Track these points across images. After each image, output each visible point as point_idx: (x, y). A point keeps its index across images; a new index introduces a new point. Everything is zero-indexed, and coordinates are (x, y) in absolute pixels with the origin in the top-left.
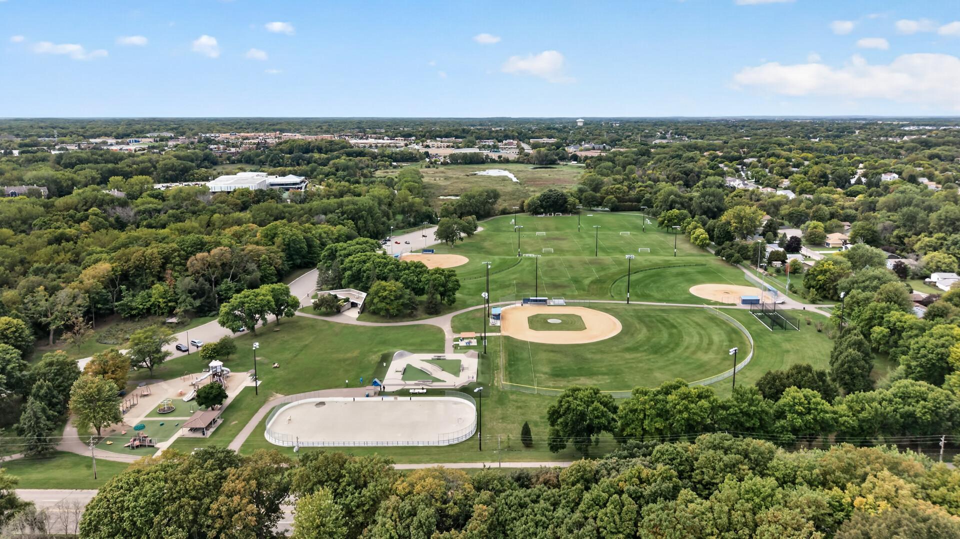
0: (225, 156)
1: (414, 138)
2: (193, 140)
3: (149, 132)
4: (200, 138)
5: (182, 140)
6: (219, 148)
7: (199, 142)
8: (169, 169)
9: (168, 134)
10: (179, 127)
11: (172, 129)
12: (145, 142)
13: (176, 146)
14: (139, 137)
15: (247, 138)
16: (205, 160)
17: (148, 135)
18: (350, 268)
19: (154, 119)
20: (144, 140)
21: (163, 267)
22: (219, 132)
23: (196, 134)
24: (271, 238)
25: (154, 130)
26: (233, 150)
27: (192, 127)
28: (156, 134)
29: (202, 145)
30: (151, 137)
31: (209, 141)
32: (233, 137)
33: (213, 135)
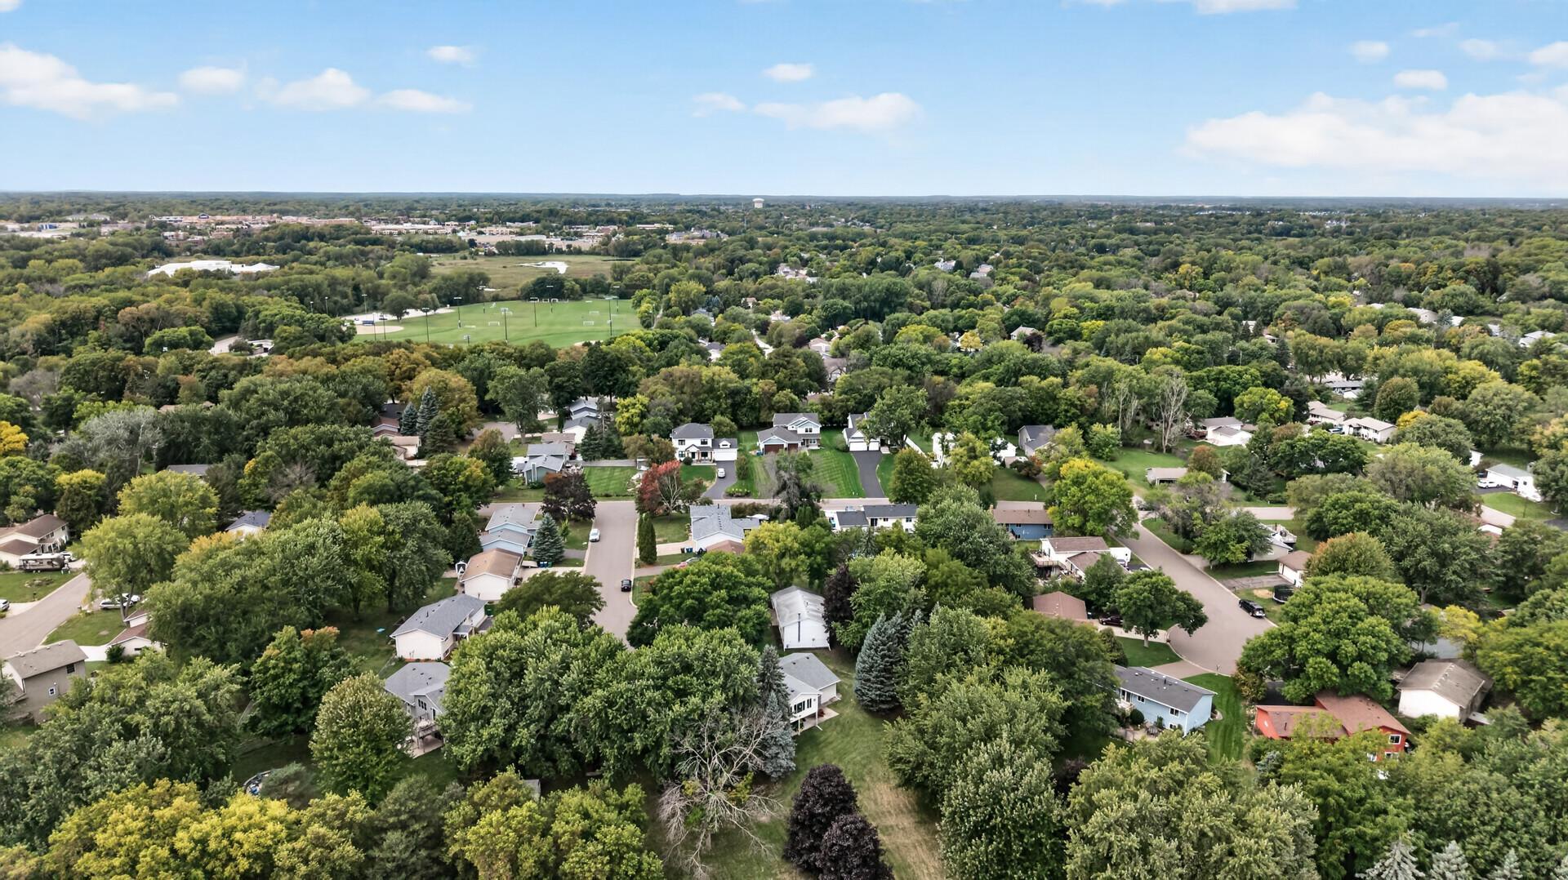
0: (183, 245)
1: (473, 222)
2: (138, 224)
3: (70, 213)
4: (151, 222)
5: (122, 225)
6: (177, 236)
7: (149, 227)
8: (101, 257)
9: (101, 217)
10: (118, 207)
11: (108, 210)
12: (66, 228)
13: (113, 234)
14: (54, 221)
15: (222, 223)
16: (153, 249)
17: (70, 218)
18: (264, 321)
19: (76, 194)
20: (63, 225)
21: (97, 318)
22: (182, 213)
23: (145, 217)
24: (198, 302)
25: (79, 211)
26: (198, 238)
27: (140, 206)
28: (81, 217)
29: (152, 231)
30: (73, 221)
31: (164, 226)
32: (203, 221)
33: (171, 218)
